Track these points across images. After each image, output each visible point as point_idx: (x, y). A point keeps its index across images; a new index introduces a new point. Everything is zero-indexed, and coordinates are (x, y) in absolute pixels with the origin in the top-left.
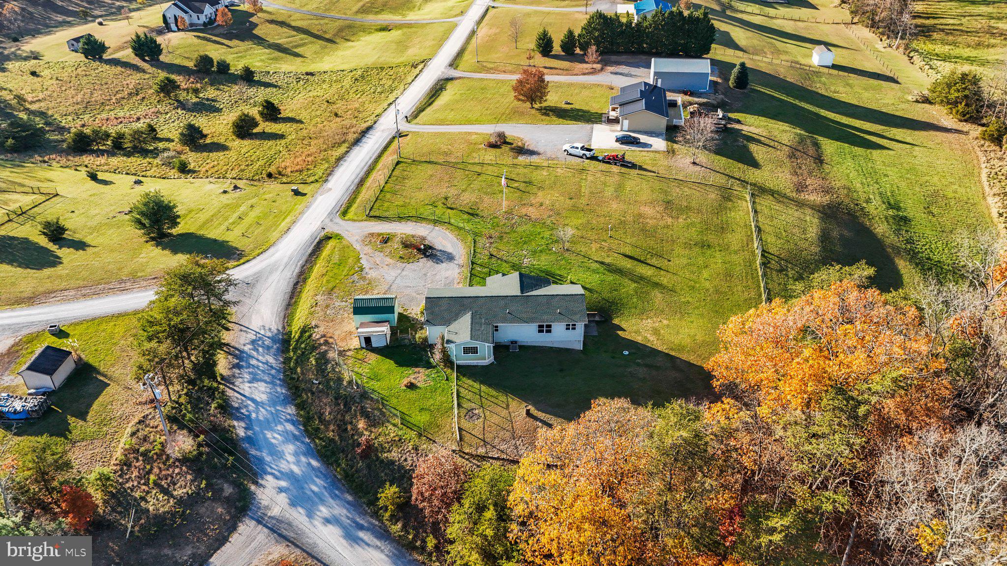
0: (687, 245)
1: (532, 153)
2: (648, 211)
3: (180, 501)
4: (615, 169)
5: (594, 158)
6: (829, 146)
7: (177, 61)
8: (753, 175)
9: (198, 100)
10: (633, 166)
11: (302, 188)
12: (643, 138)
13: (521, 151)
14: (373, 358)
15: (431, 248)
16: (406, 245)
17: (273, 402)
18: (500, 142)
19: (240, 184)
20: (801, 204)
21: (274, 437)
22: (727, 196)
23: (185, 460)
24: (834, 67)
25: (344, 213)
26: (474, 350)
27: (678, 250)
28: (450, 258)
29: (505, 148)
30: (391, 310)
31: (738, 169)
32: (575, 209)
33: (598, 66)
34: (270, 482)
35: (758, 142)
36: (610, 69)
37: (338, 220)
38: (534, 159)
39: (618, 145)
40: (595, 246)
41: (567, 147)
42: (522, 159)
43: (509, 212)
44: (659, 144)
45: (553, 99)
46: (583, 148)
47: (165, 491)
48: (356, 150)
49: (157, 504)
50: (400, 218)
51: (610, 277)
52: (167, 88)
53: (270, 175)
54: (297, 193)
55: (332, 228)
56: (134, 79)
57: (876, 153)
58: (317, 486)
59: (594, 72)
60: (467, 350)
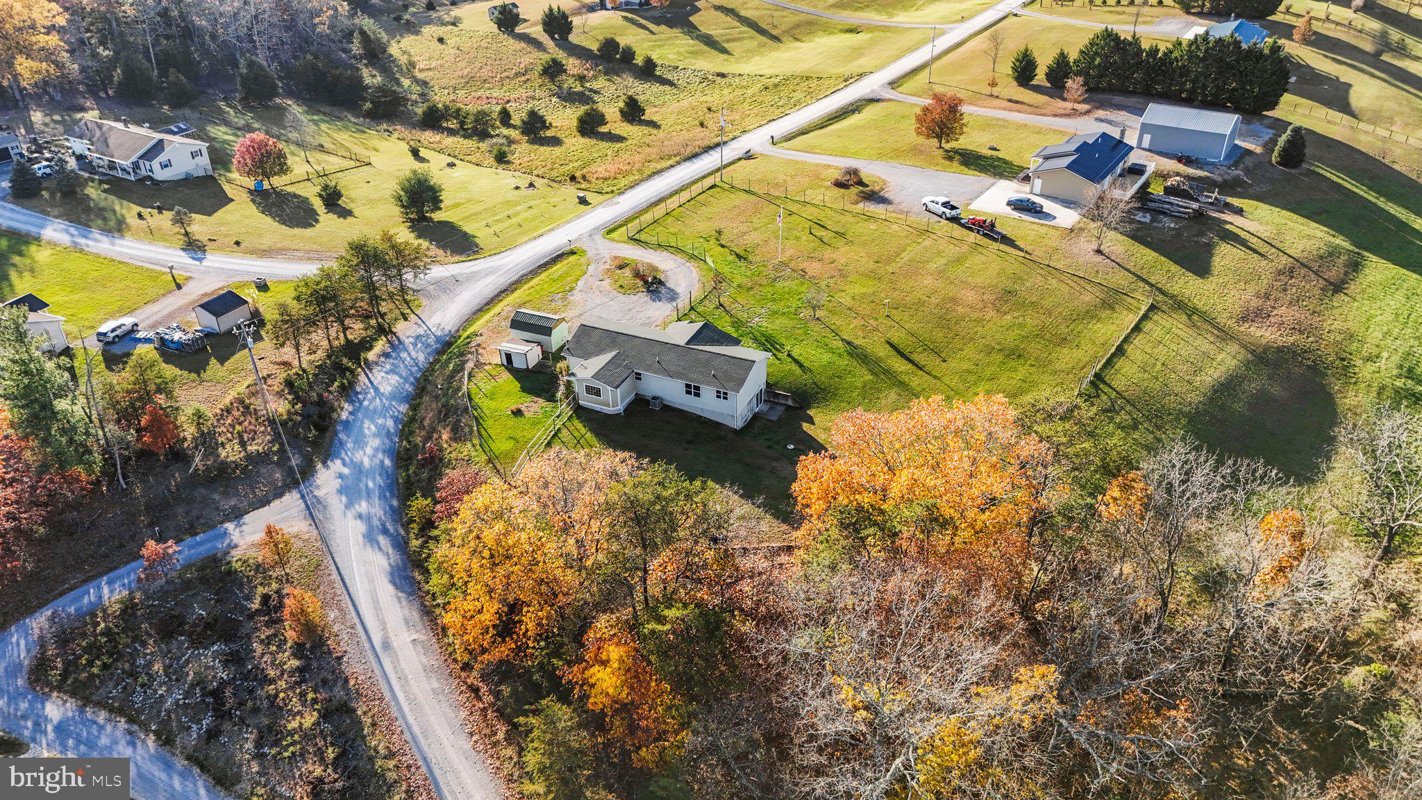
0: (988, 349)
1: (883, 201)
2: (969, 296)
3: (249, 457)
4: (972, 237)
5: (955, 220)
6: (1379, 272)
8: (1185, 284)
9: (581, 89)
10: (1005, 240)
11: (590, 197)
12: (1048, 206)
13: (874, 197)
14: (506, 376)
15: (661, 283)
16: (637, 275)
17: (393, 397)
18: (850, 181)
19: (539, 182)
21: (369, 428)
22: (1112, 300)
25: (610, 232)
26: (597, 392)
27: (970, 351)
28: (672, 298)
29: (854, 190)
30: (549, 332)
31: (1166, 271)
32: (873, 275)
33: (1086, 107)
34: (336, 466)
35: (1244, 243)
36: (1101, 113)
37: (598, 238)
39: (1009, 209)
40: (857, 322)
41: (926, 200)
42: (864, 206)
43: (786, 263)
44: (1068, 218)
45: (972, 140)
46: (945, 204)
47: (243, 444)
48: (688, 164)
49: (231, 452)
50: (659, 246)
51: (844, 362)
52: (550, 71)
53: (573, 178)
54: (582, 201)
55: (585, 245)
56: (530, 58)
58: (374, 483)
59: (1074, 114)
60: (590, 390)
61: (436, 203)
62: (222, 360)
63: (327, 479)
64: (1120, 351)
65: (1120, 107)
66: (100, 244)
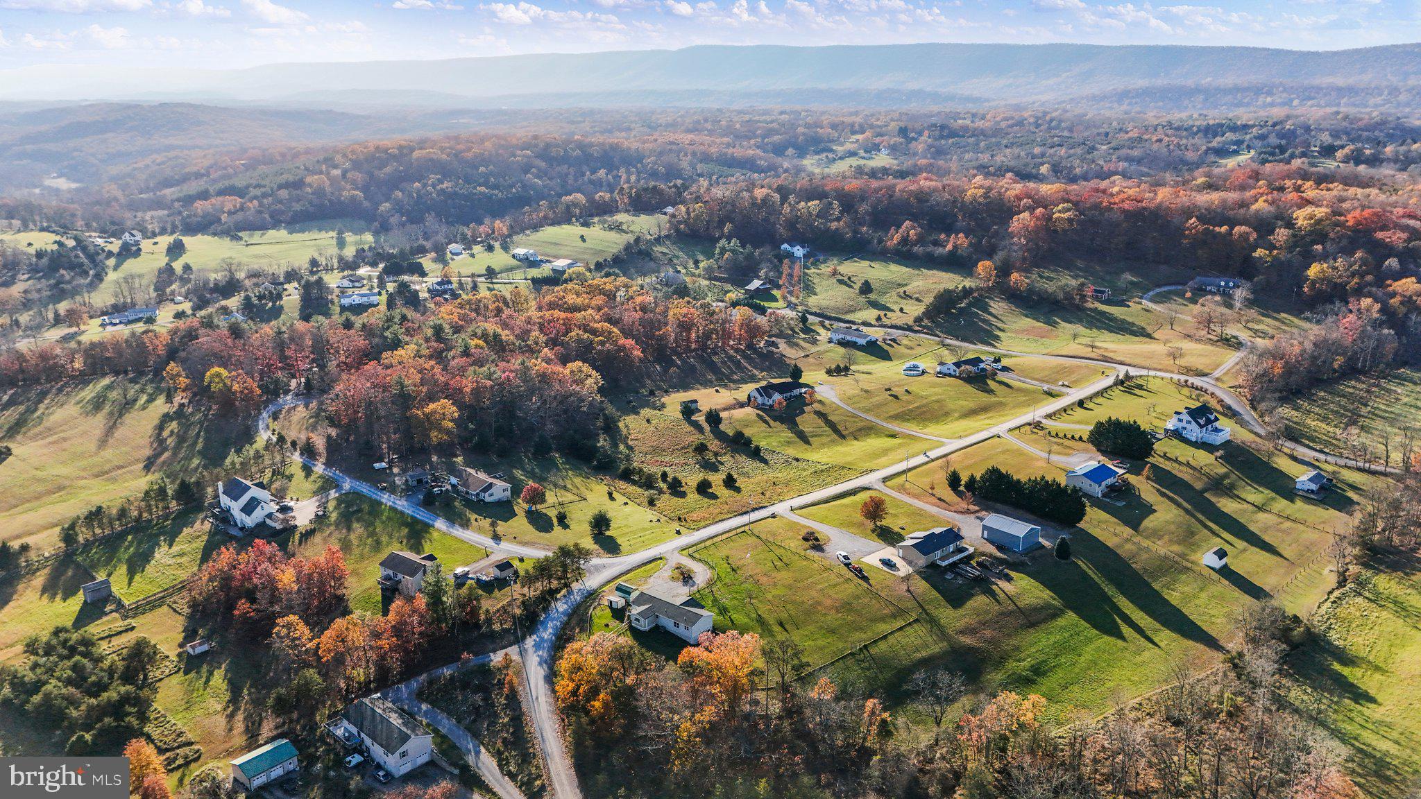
0: (822, 627)
1: (820, 550)
2: (828, 603)
3: (503, 629)
4: (850, 575)
5: (847, 565)
6: (1066, 621)
7: (726, 430)
8: (942, 611)
10: (865, 578)
11: (682, 530)
12: (900, 564)
13: (816, 547)
14: (608, 610)
15: (691, 578)
17: (563, 613)
18: (811, 537)
19: (663, 519)
20: (946, 639)
21: (550, 624)
22: (897, 615)
23: (514, 617)
24: (1222, 570)
25: (682, 550)
26: (639, 621)
28: (692, 585)
31: (937, 604)
34: (534, 637)
35: (993, 594)
37: (676, 552)
38: (815, 554)
39: (880, 565)
41: (838, 553)
42: (808, 552)
43: (752, 576)
44: (906, 571)
46: (845, 557)
47: (501, 624)
49: (496, 627)
53: (680, 519)
54: (678, 532)
55: (668, 555)
56: (694, 437)
57: (1105, 640)
58: (547, 644)
59: (967, 512)
60: (637, 620)
61: (608, 526)
62: (500, 590)
63: (530, 642)
64: (885, 637)
66: (458, 532)
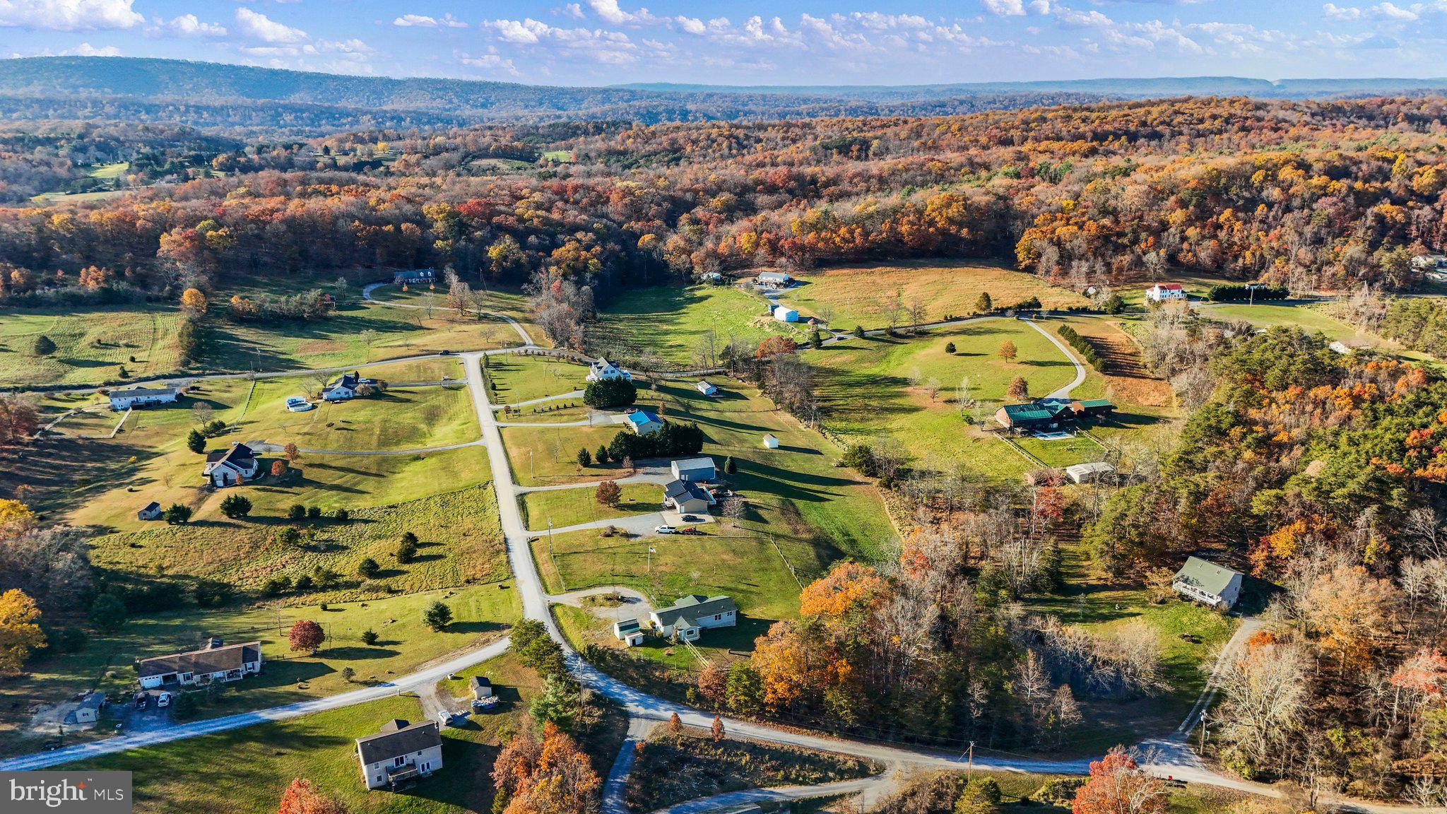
0: (755, 571)
1: (636, 536)
2: (725, 557)
3: (599, 718)
4: (693, 537)
5: (677, 533)
6: (800, 504)
7: (263, 514)
8: (768, 528)
11: (505, 584)
12: (698, 516)
13: (628, 536)
14: (643, 648)
15: (622, 597)
16: (607, 599)
17: (602, 678)
18: (612, 532)
19: (451, 591)
20: (800, 540)
21: (615, 690)
22: (761, 542)
24: (780, 447)
25: (547, 592)
27: (753, 574)
28: (639, 600)
29: (616, 536)
30: (637, 625)
31: (759, 526)
32: (688, 563)
33: (631, 470)
34: (628, 704)
36: (641, 470)
37: (548, 596)
38: (639, 539)
39: (685, 522)
40: (711, 580)
41: (657, 528)
42: (632, 540)
43: (651, 571)
44: (709, 518)
45: (624, 499)
48: (512, 555)
50: (589, 587)
51: (728, 592)
52: (292, 538)
53: (468, 582)
54: (502, 587)
56: (241, 535)
57: (826, 504)
58: (651, 701)
59: (630, 475)
60: (689, 633)
63: (631, 708)
65: (645, 466)
66: (320, 704)
